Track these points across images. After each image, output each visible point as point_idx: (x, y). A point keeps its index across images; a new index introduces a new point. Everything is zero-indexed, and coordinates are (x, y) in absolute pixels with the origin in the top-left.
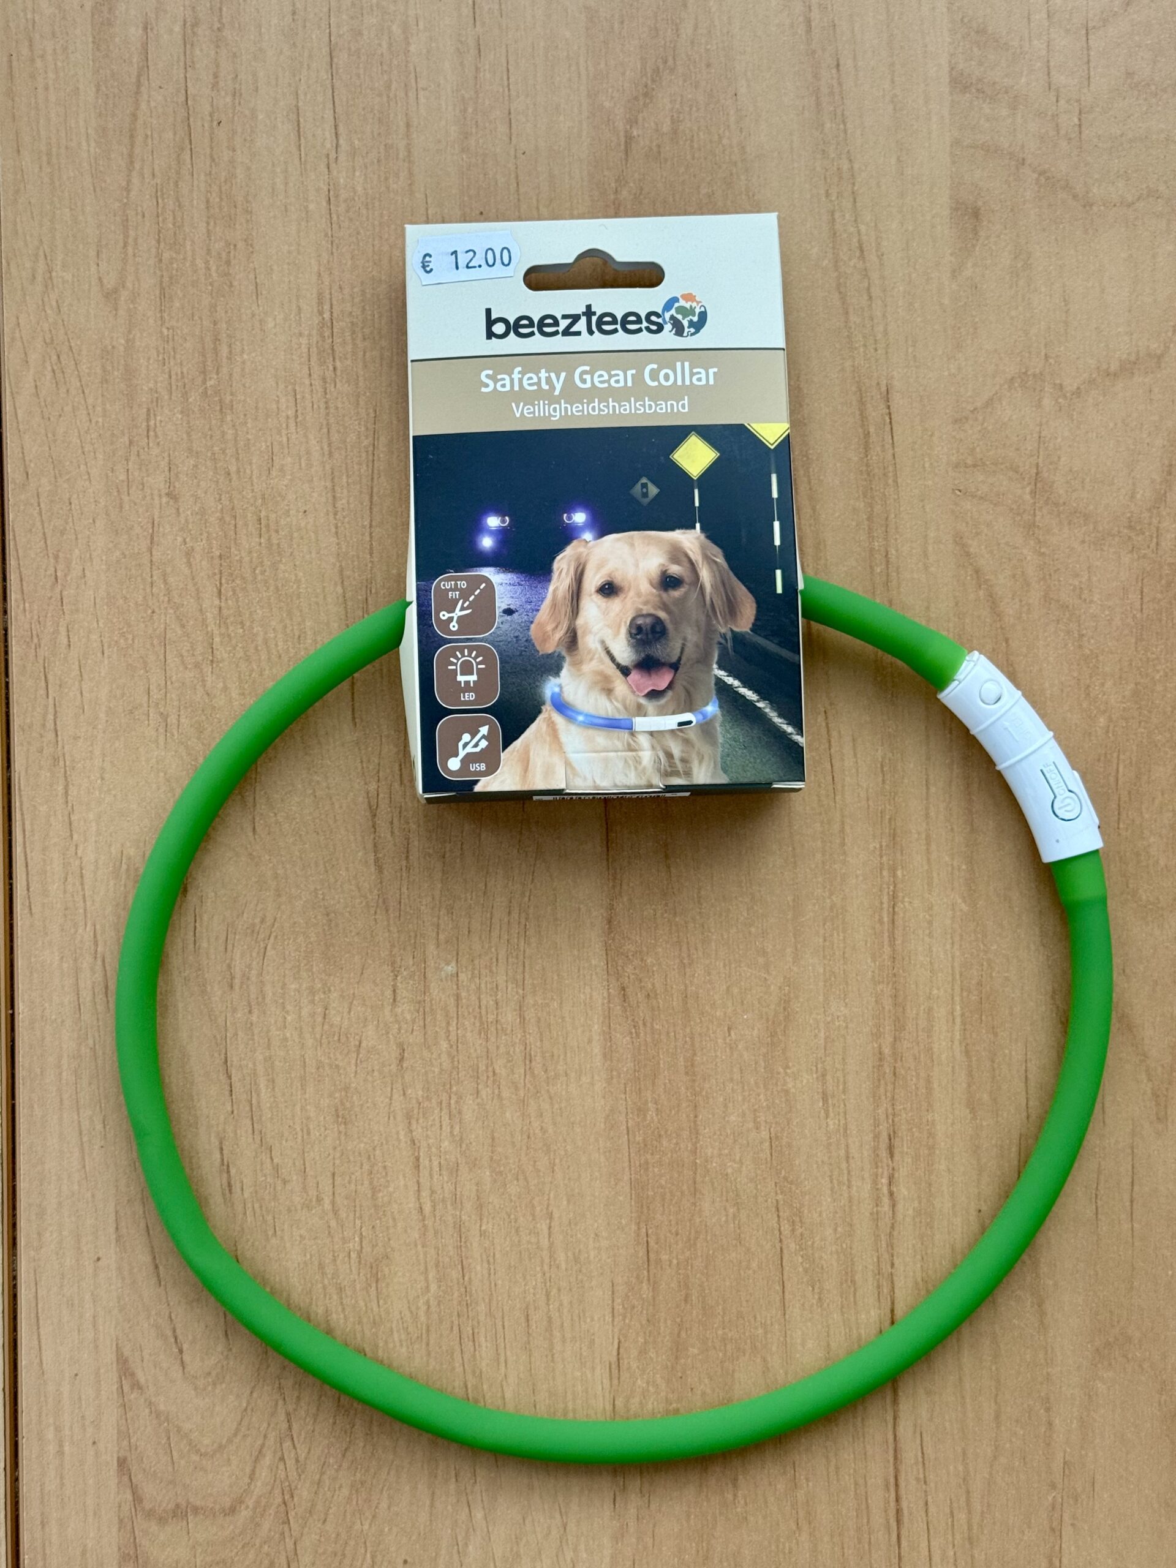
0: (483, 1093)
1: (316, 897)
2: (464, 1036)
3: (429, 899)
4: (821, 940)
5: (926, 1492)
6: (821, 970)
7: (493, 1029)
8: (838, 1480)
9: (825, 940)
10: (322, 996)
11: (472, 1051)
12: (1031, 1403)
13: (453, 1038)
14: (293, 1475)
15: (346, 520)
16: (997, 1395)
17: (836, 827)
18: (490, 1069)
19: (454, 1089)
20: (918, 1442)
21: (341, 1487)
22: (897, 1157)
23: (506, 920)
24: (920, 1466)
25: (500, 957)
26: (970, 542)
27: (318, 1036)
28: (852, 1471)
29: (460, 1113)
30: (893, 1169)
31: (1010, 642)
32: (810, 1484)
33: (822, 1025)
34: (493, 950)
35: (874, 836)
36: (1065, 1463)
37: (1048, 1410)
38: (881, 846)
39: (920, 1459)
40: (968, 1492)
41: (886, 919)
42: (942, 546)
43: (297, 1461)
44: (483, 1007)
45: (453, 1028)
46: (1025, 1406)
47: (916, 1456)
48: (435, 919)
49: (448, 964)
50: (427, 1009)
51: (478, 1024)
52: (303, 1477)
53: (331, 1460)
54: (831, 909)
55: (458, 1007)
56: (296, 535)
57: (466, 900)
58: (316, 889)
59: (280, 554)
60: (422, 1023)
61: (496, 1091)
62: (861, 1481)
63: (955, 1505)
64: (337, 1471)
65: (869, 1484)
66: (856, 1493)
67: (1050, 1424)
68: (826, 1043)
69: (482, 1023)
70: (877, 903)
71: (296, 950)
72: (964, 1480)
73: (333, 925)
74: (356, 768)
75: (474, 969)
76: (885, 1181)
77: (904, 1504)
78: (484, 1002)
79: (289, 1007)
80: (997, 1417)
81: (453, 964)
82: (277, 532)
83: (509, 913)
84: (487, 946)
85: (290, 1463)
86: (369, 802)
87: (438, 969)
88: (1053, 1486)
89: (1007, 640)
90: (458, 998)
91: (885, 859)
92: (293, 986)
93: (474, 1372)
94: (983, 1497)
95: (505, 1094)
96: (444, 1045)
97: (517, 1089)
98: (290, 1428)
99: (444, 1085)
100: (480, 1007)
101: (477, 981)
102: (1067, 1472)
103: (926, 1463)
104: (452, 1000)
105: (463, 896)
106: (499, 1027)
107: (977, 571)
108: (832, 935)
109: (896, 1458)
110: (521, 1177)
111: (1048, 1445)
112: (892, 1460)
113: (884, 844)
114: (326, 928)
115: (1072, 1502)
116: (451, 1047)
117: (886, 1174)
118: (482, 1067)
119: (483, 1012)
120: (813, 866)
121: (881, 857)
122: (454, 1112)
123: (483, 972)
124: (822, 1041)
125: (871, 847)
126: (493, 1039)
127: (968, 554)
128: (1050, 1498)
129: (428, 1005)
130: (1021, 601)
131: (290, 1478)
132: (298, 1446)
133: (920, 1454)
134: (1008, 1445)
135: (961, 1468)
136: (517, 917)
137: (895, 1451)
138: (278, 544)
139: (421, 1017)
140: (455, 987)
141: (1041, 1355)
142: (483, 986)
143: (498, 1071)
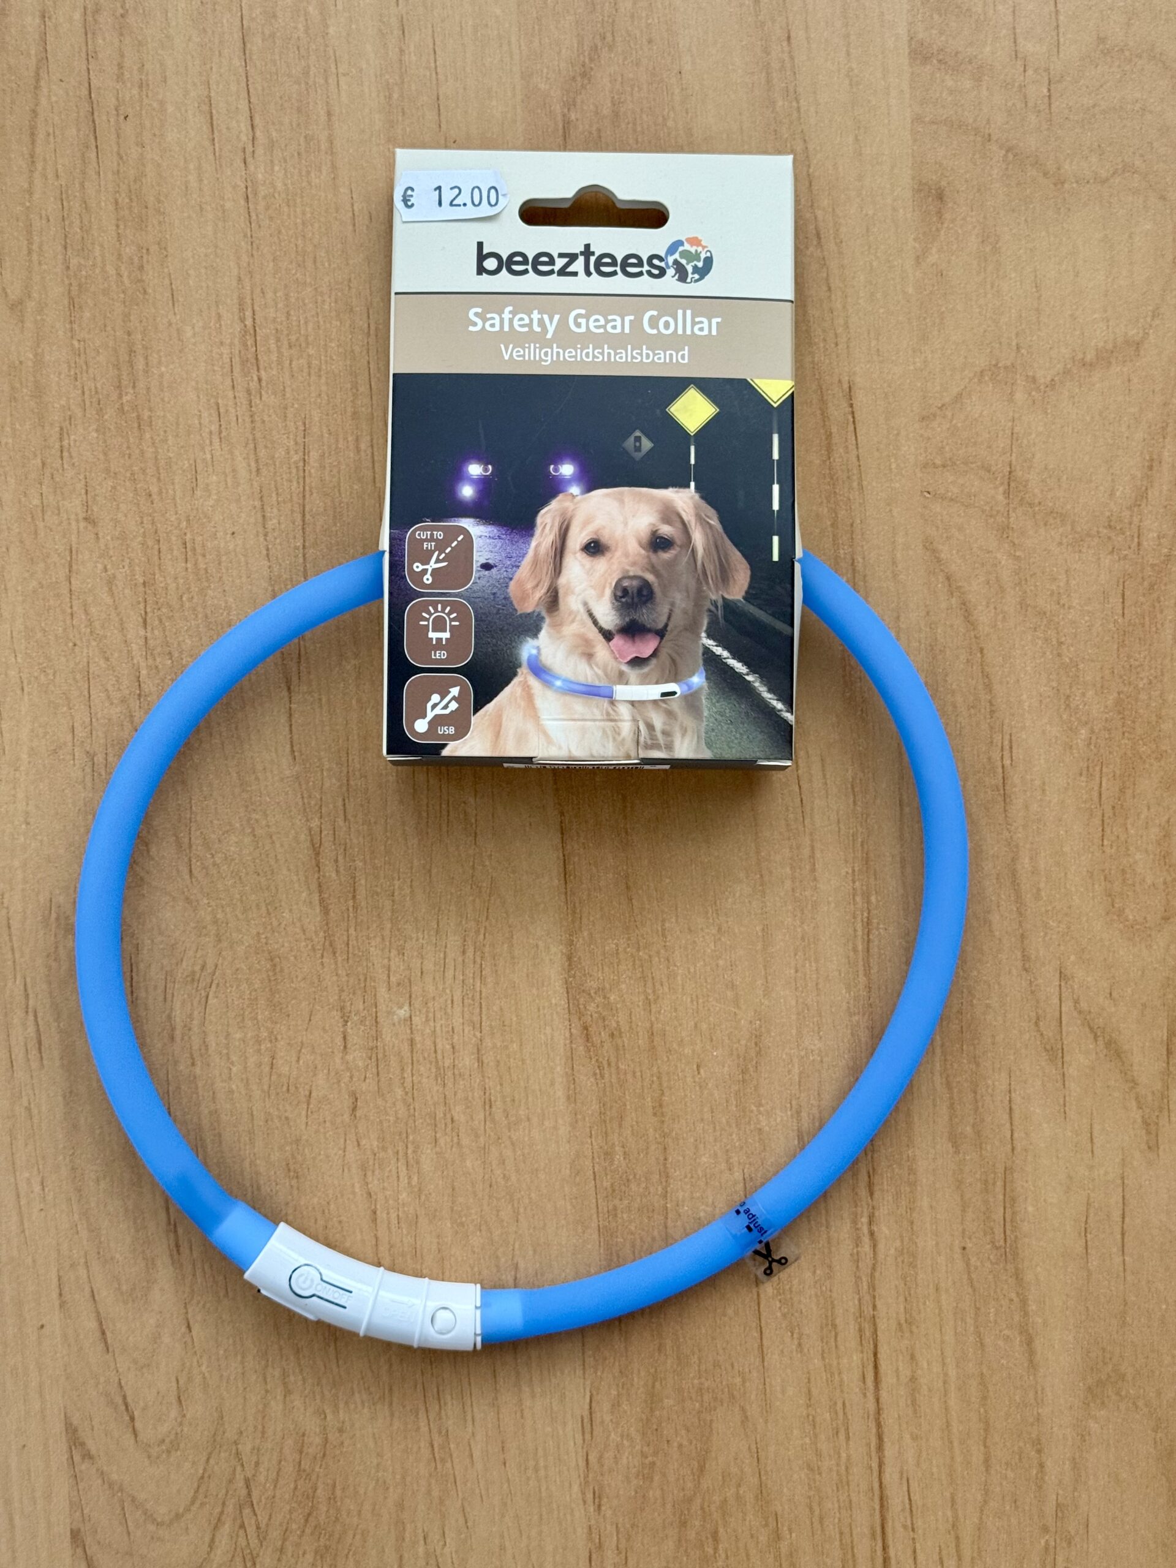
0: (442, 1142)
1: (259, 941)
2: (420, 1082)
3: (378, 939)
4: (792, 971)
5: (914, 1539)
6: (793, 1003)
7: (450, 1074)
8: (823, 1530)
9: (797, 971)
10: (269, 1045)
11: (429, 1098)
12: (1021, 1444)
13: (408, 1084)
14: (254, 1542)
15: (278, 541)
16: (986, 1438)
17: (806, 852)
18: (448, 1116)
19: (411, 1138)
20: (905, 1488)
21: (304, 1553)
22: (877, 1195)
23: (460, 959)
24: (908, 1514)
25: (455, 998)
26: (940, 547)
27: (266, 1087)
28: (836, 1520)
29: (418, 1163)
30: (873, 1208)
31: (985, 651)
32: (794, 1535)
33: (796, 1060)
34: (448, 991)
35: (846, 861)
36: (1058, 1505)
37: (1039, 1451)
38: (854, 871)
39: (908, 1506)
40: (957, 1538)
41: (860, 947)
42: (911, 552)
43: (258, 1528)
44: (439, 1052)
45: (407, 1074)
46: (1016, 1448)
47: (903, 1502)
48: (386, 961)
49: (401, 1008)
50: (380, 1056)
51: (434, 1070)
52: (264, 1543)
53: (294, 1526)
54: (803, 939)
55: (412, 1052)
56: (224, 558)
57: (417, 940)
58: (258, 933)
59: (208, 580)
60: (374, 1070)
61: (455, 1140)
62: (846, 1530)
63: (944, 1552)
64: (300, 1537)
65: (854, 1532)
66: (841, 1544)
67: (1042, 1466)
68: (800, 1078)
69: (438, 1068)
70: (851, 931)
71: (241, 997)
72: (953, 1526)
73: (278, 969)
74: (297, 803)
75: (427, 1012)
76: (865, 1220)
77: (892, 1552)
78: (439, 1046)
79: (234, 1058)
80: (987, 1461)
81: (406, 1008)
82: (204, 556)
83: (464, 952)
84: (441, 988)
85: (251, 1530)
86: (312, 840)
87: (390, 1013)
88: (1045, 1529)
89: (981, 650)
90: (412, 1042)
91: (857, 884)
92: (238, 1036)
93: (440, 1433)
94: (973, 1543)
95: (465, 1141)
96: (399, 1092)
97: (477, 1136)
98: (249, 1495)
99: (400, 1134)
100: (435, 1052)
101: (432, 1024)
102: (1060, 1514)
103: (914, 1509)
104: (406, 1047)
105: (414, 936)
106: (456, 1072)
107: (948, 578)
108: (803, 966)
109: (882, 1506)
110: (483, 1228)
111: (1040, 1487)
112: (877, 1507)
113: (856, 869)
114: (271, 974)
115: (1064, 1545)
116: (407, 1093)
117: (866, 1214)
118: (439, 1115)
119: (440, 1057)
120: (782, 894)
121: (854, 882)
122: (412, 1162)
123: (438, 1015)
124: (796, 1078)
125: (843, 872)
126: (450, 1085)
127: (939, 560)
128: (1043, 1542)
129: (380, 1051)
130: (995, 608)
131: (252, 1545)
132: (258, 1512)
133: (907, 1501)
134: (998, 1489)
135: (949, 1513)
136: (471, 957)
137: (881, 1499)
138: (206, 570)
139: (374, 1064)
140: (409, 1031)
141: (1031, 1395)
142: (438, 1029)
143: (456, 1118)
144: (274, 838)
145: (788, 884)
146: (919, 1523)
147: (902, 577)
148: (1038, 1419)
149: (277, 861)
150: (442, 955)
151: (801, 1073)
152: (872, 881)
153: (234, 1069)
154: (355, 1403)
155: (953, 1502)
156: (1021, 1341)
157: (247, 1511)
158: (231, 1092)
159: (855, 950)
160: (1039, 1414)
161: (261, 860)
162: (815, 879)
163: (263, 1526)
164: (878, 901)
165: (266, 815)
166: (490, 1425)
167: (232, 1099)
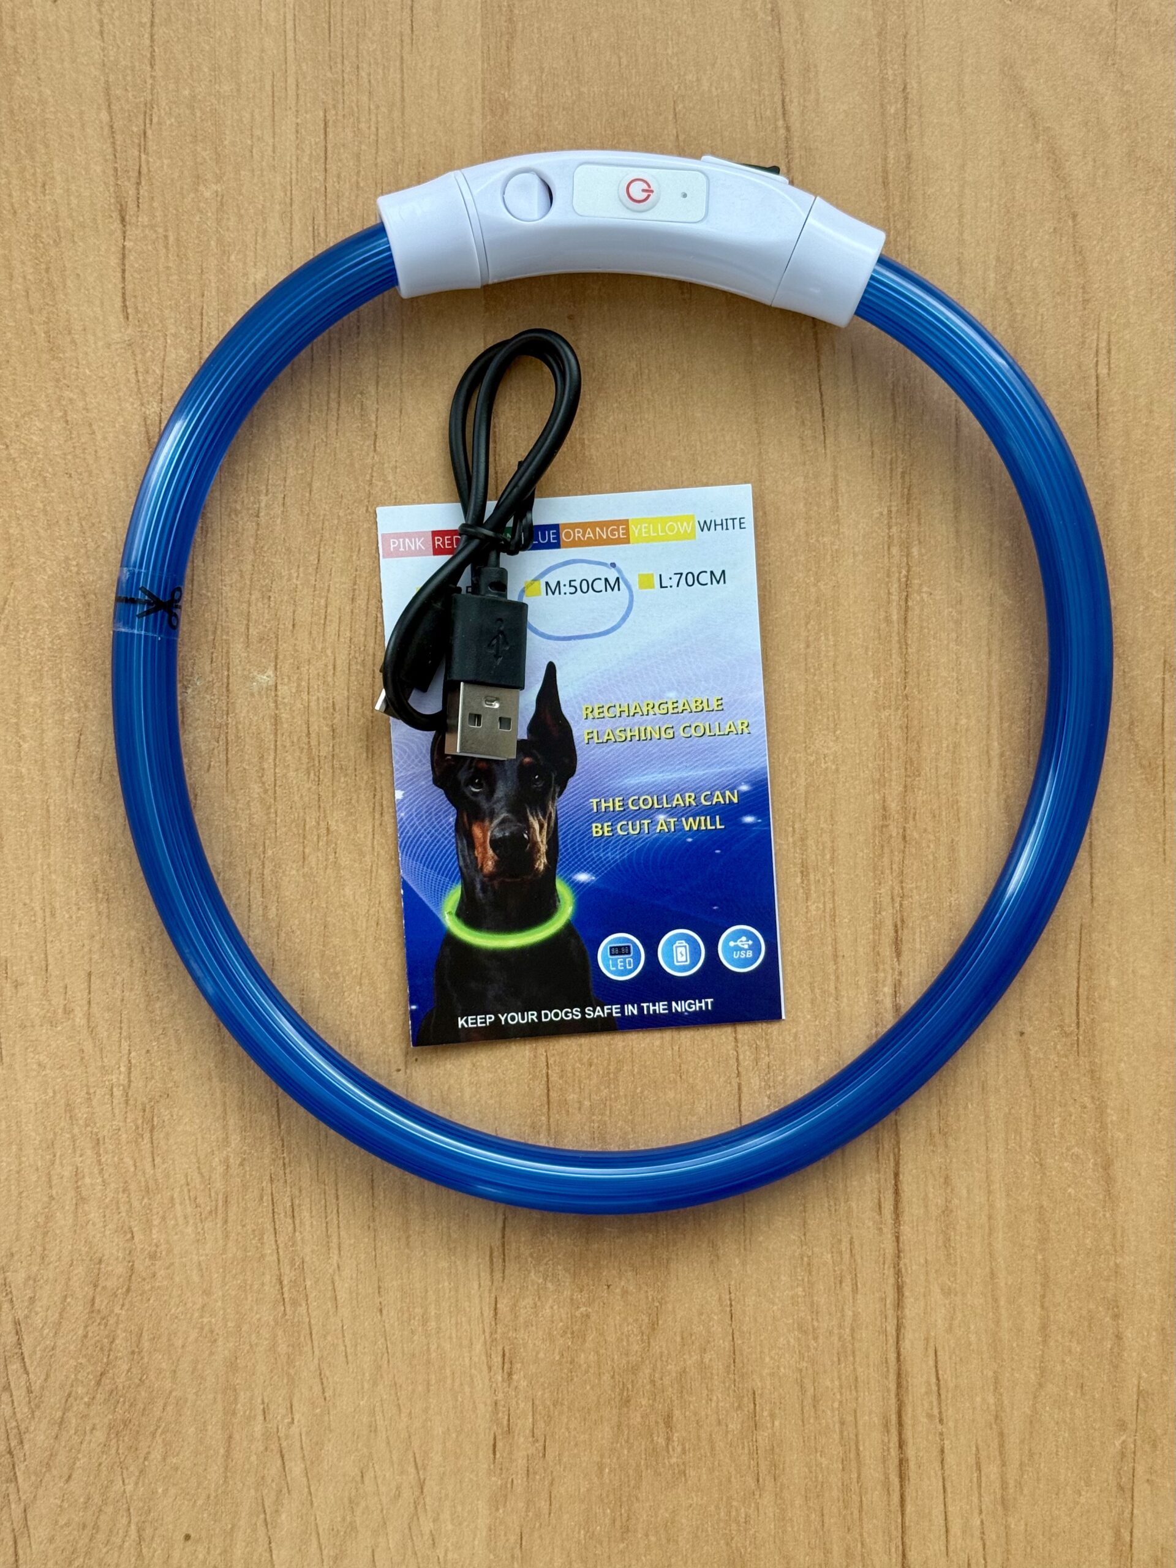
144: (95, 427)
145: (801, 524)
146: (950, 1412)
147: (970, 110)
148: (1117, 1271)
149: (97, 458)
150: (323, 602)
151: (807, 787)
152: (914, 525)
153: (25, 746)
154: (175, 1218)
155: (997, 1381)
156: (1095, 1164)
157: (15, 1366)
158: (21, 777)
159: (888, 620)
160: (1117, 1265)
161: (75, 456)
162: (837, 522)
163: (36, 1387)
164: (921, 555)
165: (84, 394)
166: (363, 1256)
167: (20, 787)
